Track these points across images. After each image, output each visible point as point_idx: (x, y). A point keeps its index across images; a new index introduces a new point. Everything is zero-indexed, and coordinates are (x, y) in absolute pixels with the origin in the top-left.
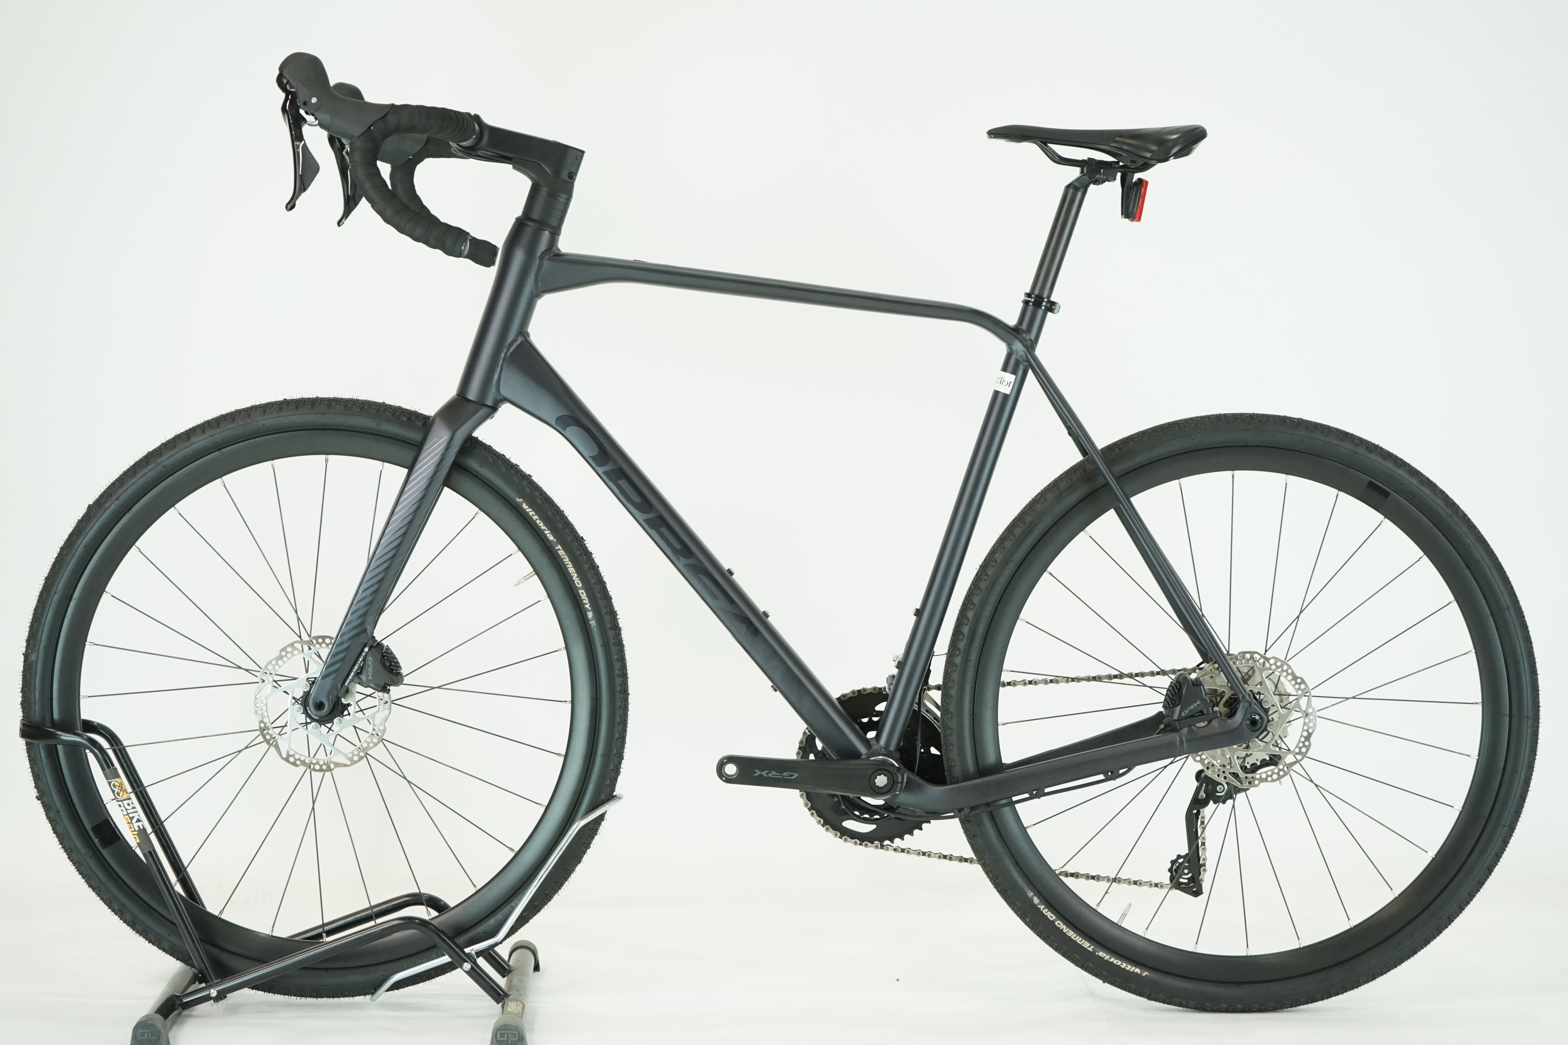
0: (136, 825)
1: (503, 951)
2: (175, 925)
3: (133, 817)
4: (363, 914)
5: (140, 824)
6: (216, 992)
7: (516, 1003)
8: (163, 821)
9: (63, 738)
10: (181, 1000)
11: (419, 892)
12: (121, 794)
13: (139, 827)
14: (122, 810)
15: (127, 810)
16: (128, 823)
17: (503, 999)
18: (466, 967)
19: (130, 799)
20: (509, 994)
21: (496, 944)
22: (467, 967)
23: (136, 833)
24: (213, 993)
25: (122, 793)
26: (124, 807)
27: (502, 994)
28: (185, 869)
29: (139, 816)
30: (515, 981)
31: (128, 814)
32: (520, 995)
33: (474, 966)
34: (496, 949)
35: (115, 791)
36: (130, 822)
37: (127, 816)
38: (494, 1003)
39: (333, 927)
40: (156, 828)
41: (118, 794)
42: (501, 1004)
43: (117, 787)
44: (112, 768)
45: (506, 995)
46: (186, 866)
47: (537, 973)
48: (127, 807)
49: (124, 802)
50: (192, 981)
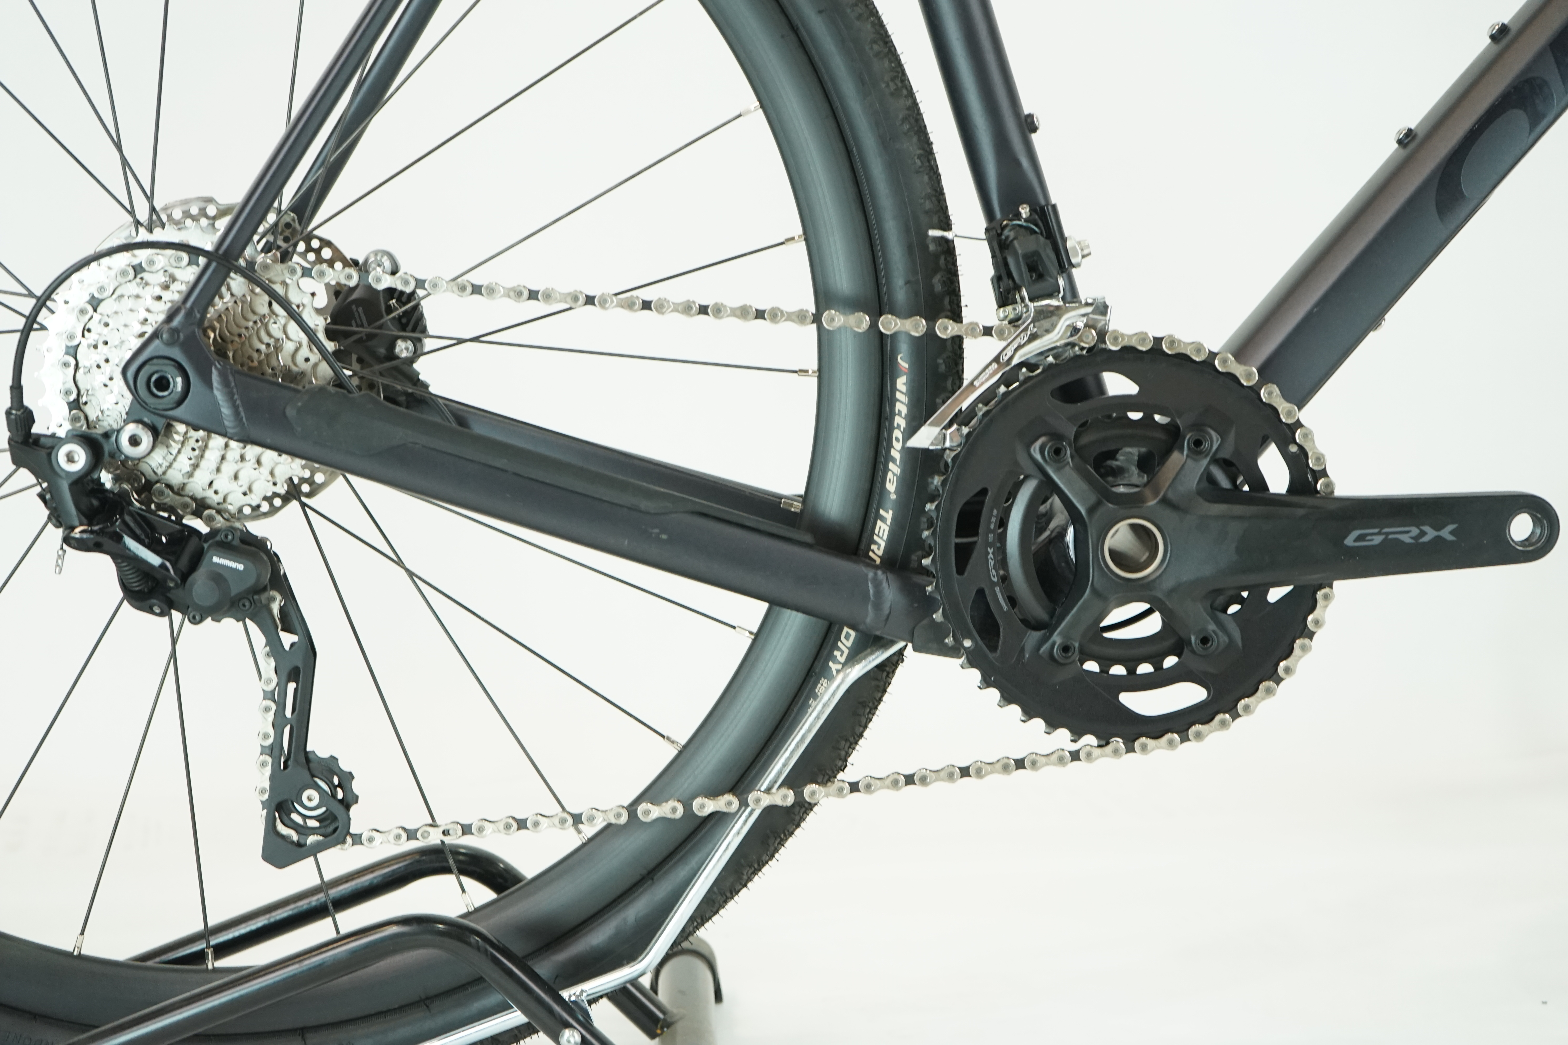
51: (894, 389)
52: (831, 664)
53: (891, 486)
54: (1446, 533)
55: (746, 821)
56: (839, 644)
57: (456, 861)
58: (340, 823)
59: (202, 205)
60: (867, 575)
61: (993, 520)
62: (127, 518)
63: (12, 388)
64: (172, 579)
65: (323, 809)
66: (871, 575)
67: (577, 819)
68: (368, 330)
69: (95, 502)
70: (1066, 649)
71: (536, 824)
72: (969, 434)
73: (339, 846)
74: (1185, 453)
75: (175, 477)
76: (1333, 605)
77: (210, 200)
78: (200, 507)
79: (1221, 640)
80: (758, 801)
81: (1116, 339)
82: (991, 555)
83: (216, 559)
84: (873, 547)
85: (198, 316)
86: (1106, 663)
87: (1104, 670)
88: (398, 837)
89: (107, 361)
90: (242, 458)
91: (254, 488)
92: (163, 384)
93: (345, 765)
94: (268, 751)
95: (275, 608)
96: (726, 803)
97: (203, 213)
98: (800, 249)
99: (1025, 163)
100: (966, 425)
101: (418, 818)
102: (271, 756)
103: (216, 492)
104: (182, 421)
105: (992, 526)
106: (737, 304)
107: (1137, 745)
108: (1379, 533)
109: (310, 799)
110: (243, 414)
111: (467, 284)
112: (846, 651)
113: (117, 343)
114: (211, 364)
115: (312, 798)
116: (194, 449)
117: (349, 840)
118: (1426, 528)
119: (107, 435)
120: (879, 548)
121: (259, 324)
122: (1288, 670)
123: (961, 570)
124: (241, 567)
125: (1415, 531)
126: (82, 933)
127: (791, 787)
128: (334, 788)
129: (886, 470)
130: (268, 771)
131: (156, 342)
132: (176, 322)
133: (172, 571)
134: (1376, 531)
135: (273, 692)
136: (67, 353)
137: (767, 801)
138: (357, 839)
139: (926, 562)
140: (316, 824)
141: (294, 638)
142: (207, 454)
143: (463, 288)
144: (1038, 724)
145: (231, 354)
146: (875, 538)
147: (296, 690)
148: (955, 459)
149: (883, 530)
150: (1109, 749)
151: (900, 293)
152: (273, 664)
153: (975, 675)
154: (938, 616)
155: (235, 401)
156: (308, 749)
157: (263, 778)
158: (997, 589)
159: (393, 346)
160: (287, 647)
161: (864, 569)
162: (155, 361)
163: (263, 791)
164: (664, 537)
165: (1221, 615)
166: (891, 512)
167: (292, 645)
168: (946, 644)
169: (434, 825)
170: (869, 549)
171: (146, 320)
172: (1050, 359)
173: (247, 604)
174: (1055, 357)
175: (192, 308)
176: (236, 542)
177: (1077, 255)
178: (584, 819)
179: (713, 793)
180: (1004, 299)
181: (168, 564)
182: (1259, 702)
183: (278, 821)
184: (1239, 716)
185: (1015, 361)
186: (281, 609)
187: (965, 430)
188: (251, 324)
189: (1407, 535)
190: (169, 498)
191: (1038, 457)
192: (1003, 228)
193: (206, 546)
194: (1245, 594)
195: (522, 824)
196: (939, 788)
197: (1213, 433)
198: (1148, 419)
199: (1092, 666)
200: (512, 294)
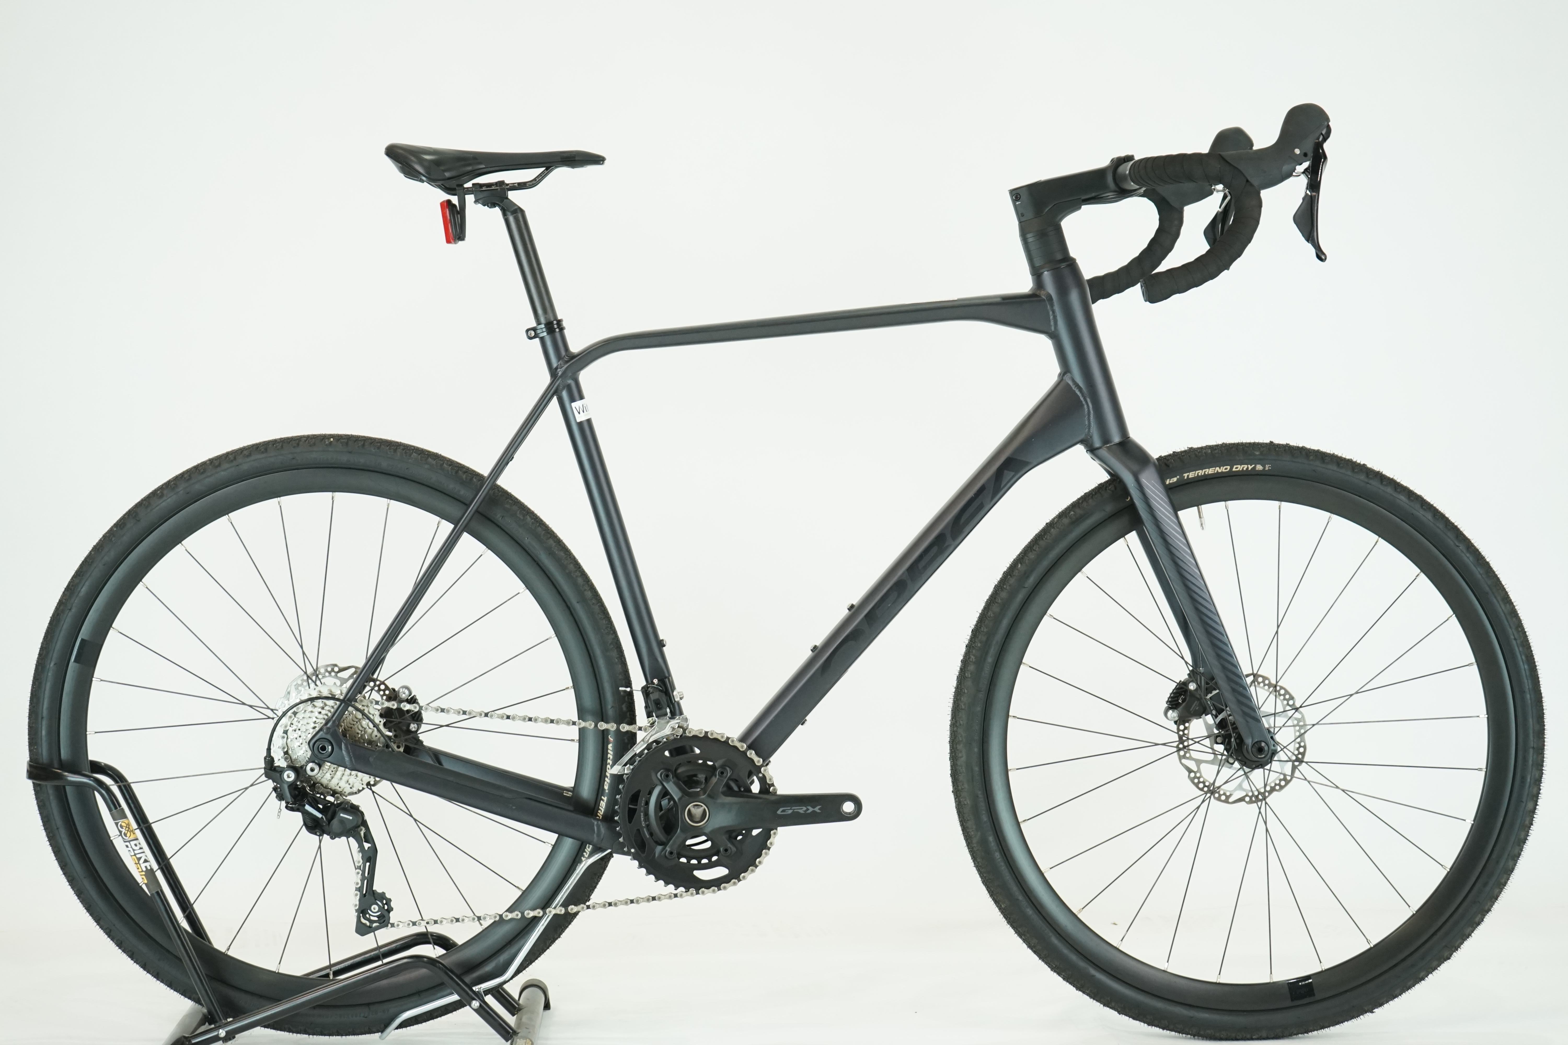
0: (143, 866)
1: (513, 989)
2: (180, 960)
3: (140, 858)
4: (372, 953)
5: (147, 864)
6: (224, 1032)
7: (525, 1041)
8: (169, 857)
9: (69, 779)
10: (190, 1041)
11: (426, 930)
12: (128, 835)
13: (146, 867)
14: (129, 851)
15: (134, 850)
16: (136, 863)
17: (511, 1037)
18: (474, 1005)
19: (137, 839)
20: (517, 1032)
21: (505, 982)
22: (476, 1005)
23: (144, 873)
24: (222, 1033)
25: (129, 833)
26: (131, 847)
27: (511, 1032)
28: (192, 905)
29: (146, 856)
30: (524, 1020)
31: (135, 855)
32: (529, 1032)
33: (482, 1004)
34: (505, 986)
35: (122, 831)
36: (137, 862)
37: (134, 857)
38: (504, 1041)
39: (342, 967)
40: (162, 864)
41: (126, 835)
42: (510, 1041)
43: (124, 828)
44: (119, 808)
45: (515, 1033)
46: (192, 903)
47: (548, 1012)
48: (134, 847)
49: (131, 842)
50: (202, 1023)
51: (607, 749)
52: (582, 858)
53: (606, 787)
54: (817, 809)
55: (546, 920)
56: (586, 850)
57: (433, 939)
58: (386, 918)
59: (332, 667)
60: (594, 823)
61: (643, 802)
62: (309, 799)
63: (267, 749)
64: (325, 822)
65: (380, 913)
66: (596, 823)
67: (479, 918)
68: (399, 720)
69: (297, 793)
70: (671, 853)
71: (463, 920)
72: (633, 769)
73: (385, 928)
74: (717, 777)
75: (324, 781)
76: (777, 837)
77: (336, 665)
78: (334, 793)
79: (733, 850)
80: (550, 912)
81: (690, 732)
82: (642, 816)
83: (341, 815)
84: (599, 811)
85: (337, 723)
86: (689, 859)
87: (689, 862)
88: (409, 924)
89: (300, 737)
90: (351, 774)
91: (355, 785)
92: (323, 748)
93: (388, 896)
94: (358, 889)
95: (362, 833)
96: (538, 913)
97: (333, 670)
98: (572, 692)
99: (660, 660)
100: (632, 765)
101: (416, 917)
102: (359, 891)
103: (340, 787)
104: (328, 762)
105: (643, 804)
106: (544, 717)
107: (700, 891)
108: (790, 809)
109: (374, 909)
110: (353, 760)
111: (439, 708)
112: (588, 853)
113: (305, 730)
114: (342, 741)
115: (375, 908)
116: (332, 771)
117: (390, 925)
118: (809, 807)
119: (302, 767)
120: (601, 812)
121: (359, 723)
122: (760, 862)
123: (630, 822)
124: (351, 818)
125: (805, 808)
126: (280, 963)
127: (563, 907)
128: (384, 905)
129: (605, 781)
130: (358, 897)
131: (321, 733)
132: (329, 725)
133: (325, 819)
134: (789, 808)
135: (361, 866)
136: (284, 733)
137: (554, 912)
138: (393, 925)
139: (616, 818)
140: (376, 919)
141: (370, 845)
142: (337, 773)
143: (437, 710)
144: (661, 882)
145: (348, 736)
146: (600, 808)
147: (369, 866)
148: (627, 778)
149: (603, 805)
150: (689, 893)
151: (610, 711)
152: (361, 855)
153: (636, 863)
154: (621, 840)
155: (350, 755)
156: (374, 889)
157: (356, 901)
158: (645, 829)
159: (409, 725)
160: (366, 849)
161: (593, 821)
162: (321, 740)
163: (356, 905)
164: (514, 807)
165: (734, 840)
166: (606, 797)
167: (369, 848)
168: (624, 851)
169: (422, 920)
170: (597, 812)
171: (315, 722)
172: (665, 740)
173: (353, 832)
174: (667, 739)
175: (335, 720)
176: (349, 808)
177: (677, 698)
178: (482, 918)
179: (533, 909)
180: (649, 715)
181: (324, 817)
182: (748, 875)
183: (362, 917)
184: (741, 880)
185: (650, 741)
186: (364, 833)
187: (632, 767)
188: (355, 723)
189: (802, 810)
190: (322, 790)
191: (659, 777)
192: (648, 688)
193: (337, 809)
194: (744, 832)
195: (457, 920)
196: (621, 908)
197: (728, 769)
198: (705, 763)
199: (683, 860)
200: (456, 712)
